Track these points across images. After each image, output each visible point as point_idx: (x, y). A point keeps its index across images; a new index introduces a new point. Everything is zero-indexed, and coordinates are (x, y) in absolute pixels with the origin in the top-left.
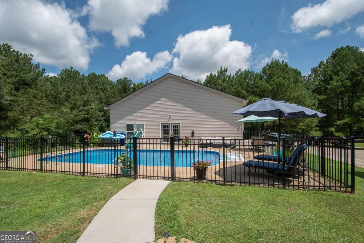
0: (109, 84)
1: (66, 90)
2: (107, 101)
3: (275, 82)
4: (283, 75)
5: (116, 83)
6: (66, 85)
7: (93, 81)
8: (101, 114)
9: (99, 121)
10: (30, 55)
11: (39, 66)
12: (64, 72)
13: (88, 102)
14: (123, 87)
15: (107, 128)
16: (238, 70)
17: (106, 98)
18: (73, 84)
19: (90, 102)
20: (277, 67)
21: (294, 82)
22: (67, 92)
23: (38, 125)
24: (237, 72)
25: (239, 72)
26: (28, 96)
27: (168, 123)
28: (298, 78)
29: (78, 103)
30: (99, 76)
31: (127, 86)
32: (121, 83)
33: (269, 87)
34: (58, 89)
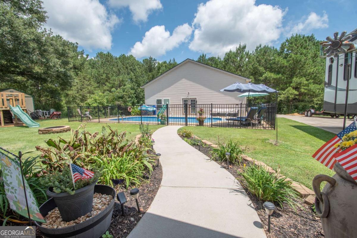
0: (137, 64)
1: (106, 72)
2: (136, 81)
3: (292, 58)
4: (301, 51)
5: (142, 63)
6: (105, 68)
7: (124, 62)
8: (133, 92)
9: (131, 98)
10: (76, 44)
11: (84, 52)
12: (99, 55)
13: (123, 81)
14: (149, 67)
15: (138, 104)
16: (258, 46)
17: (136, 78)
18: (111, 67)
19: (124, 82)
20: (295, 43)
21: (312, 57)
22: (107, 74)
23: (95, 100)
24: (257, 48)
25: (259, 48)
26: (80, 78)
27: (188, 98)
28: (317, 53)
29: (116, 82)
30: (128, 57)
31: (152, 66)
32: (147, 63)
33: (285, 64)
34: (100, 72)
